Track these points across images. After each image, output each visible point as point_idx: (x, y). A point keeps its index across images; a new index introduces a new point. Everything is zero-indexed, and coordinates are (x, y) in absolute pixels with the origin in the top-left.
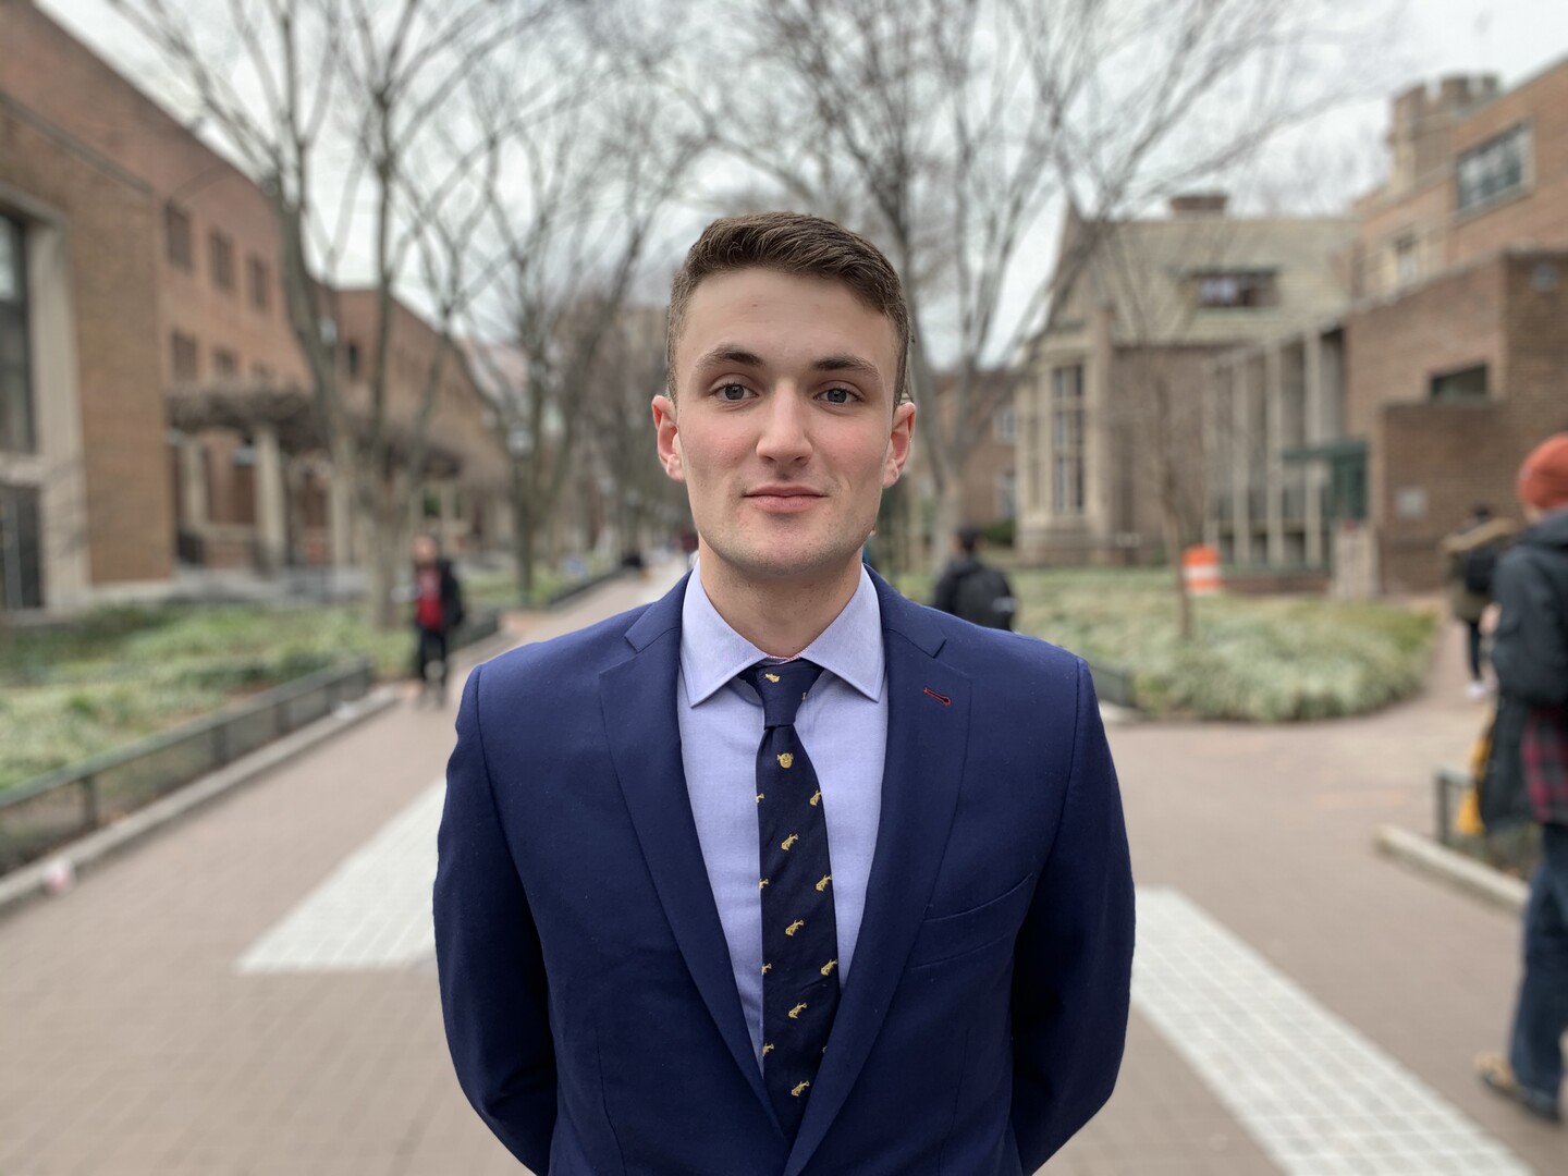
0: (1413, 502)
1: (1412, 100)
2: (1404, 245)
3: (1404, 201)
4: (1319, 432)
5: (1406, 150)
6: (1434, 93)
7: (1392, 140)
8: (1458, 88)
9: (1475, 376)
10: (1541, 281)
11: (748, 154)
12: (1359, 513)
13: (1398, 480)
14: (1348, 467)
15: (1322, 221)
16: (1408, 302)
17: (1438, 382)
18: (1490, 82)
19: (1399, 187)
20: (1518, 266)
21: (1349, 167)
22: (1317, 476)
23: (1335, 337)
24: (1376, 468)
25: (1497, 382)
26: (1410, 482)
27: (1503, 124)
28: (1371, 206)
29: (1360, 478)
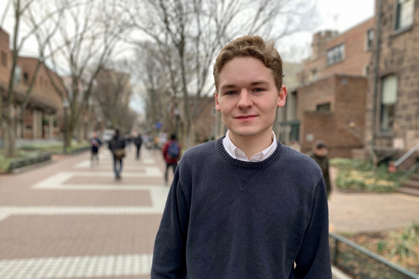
0: (310, 137)
1: (318, 36)
2: (314, 72)
3: (315, 61)
4: (290, 118)
5: (316, 48)
6: (323, 34)
7: (313, 45)
8: (329, 33)
9: (327, 105)
10: (344, 82)
11: (145, 30)
12: (297, 139)
13: (307, 132)
14: (295, 127)
15: (295, 65)
16: (313, 85)
17: (319, 107)
18: (336, 33)
19: (314, 57)
20: (339, 78)
21: (303, 52)
22: (288, 129)
23: (295, 93)
24: (302, 128)
25: (333, 108)
26: (310, 132)
27: (338, 43)
28: (307, 62)
29: (298, 130)
